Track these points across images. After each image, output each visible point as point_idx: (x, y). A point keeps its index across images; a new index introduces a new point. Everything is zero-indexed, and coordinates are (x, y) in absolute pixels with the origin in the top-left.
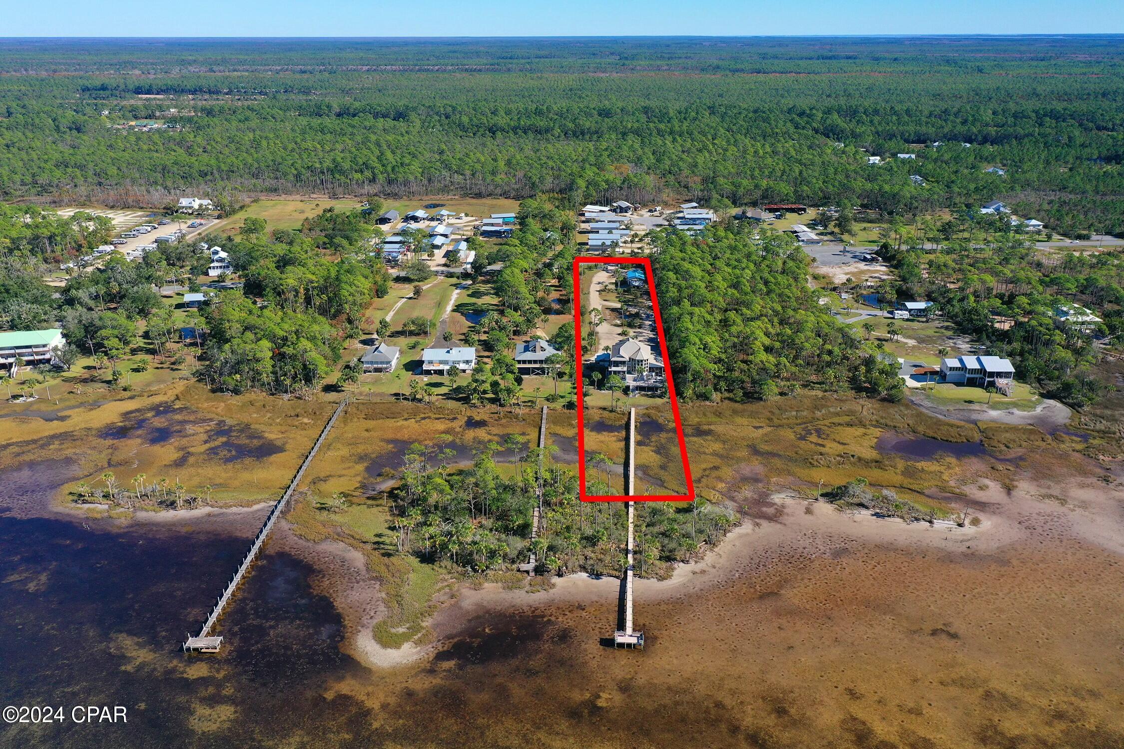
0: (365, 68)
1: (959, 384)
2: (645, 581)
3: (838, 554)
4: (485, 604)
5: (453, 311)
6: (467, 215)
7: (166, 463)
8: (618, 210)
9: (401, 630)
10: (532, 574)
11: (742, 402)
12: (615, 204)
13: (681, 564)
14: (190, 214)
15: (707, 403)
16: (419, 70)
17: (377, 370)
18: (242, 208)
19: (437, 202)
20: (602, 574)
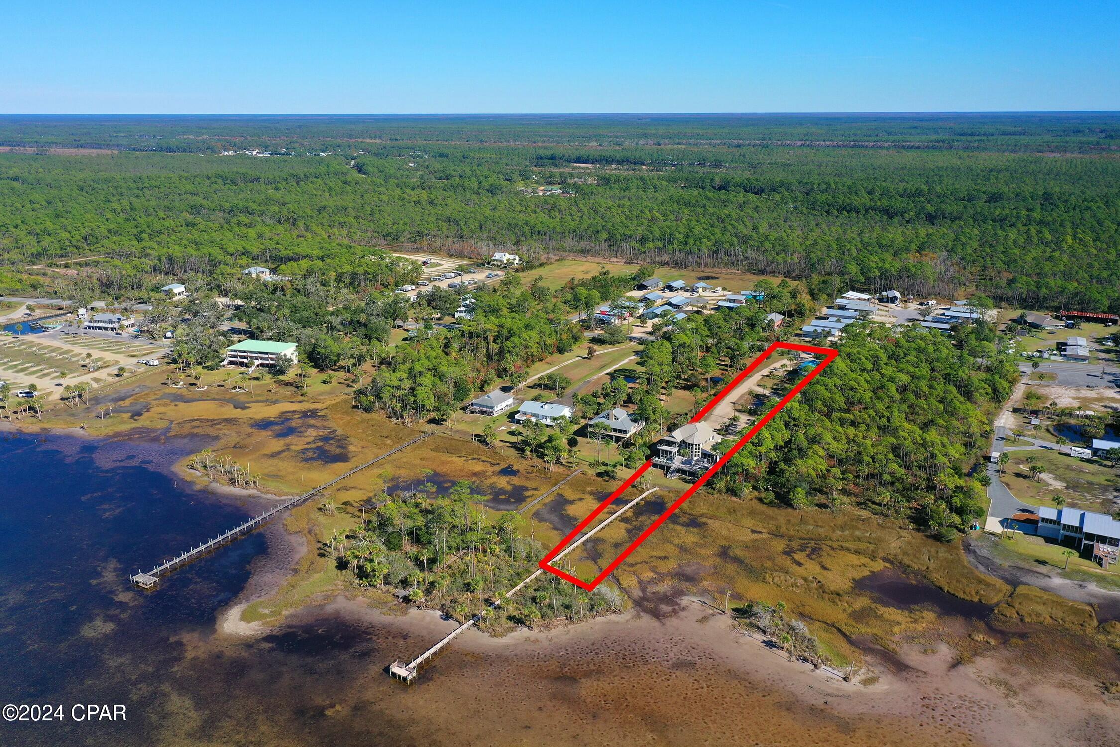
0: (799, 143)
1: (1050, 540)
2: (480, 633)
3: (680, 665)
4: (342, 612)
5: (607, 374)
6: (724, 289)
7: (266, 453)
8: (885, 300)
9: (266, 611)
10: (400, 600)
11: (770, 504)
12: (884, 294)
13: (526, 629)
14: (498, 266)
15: (734, 499)
16: (853, 147)
17: (483, 413)
18: (541, 265)
19: (713, 275)
20: (451, 617)
